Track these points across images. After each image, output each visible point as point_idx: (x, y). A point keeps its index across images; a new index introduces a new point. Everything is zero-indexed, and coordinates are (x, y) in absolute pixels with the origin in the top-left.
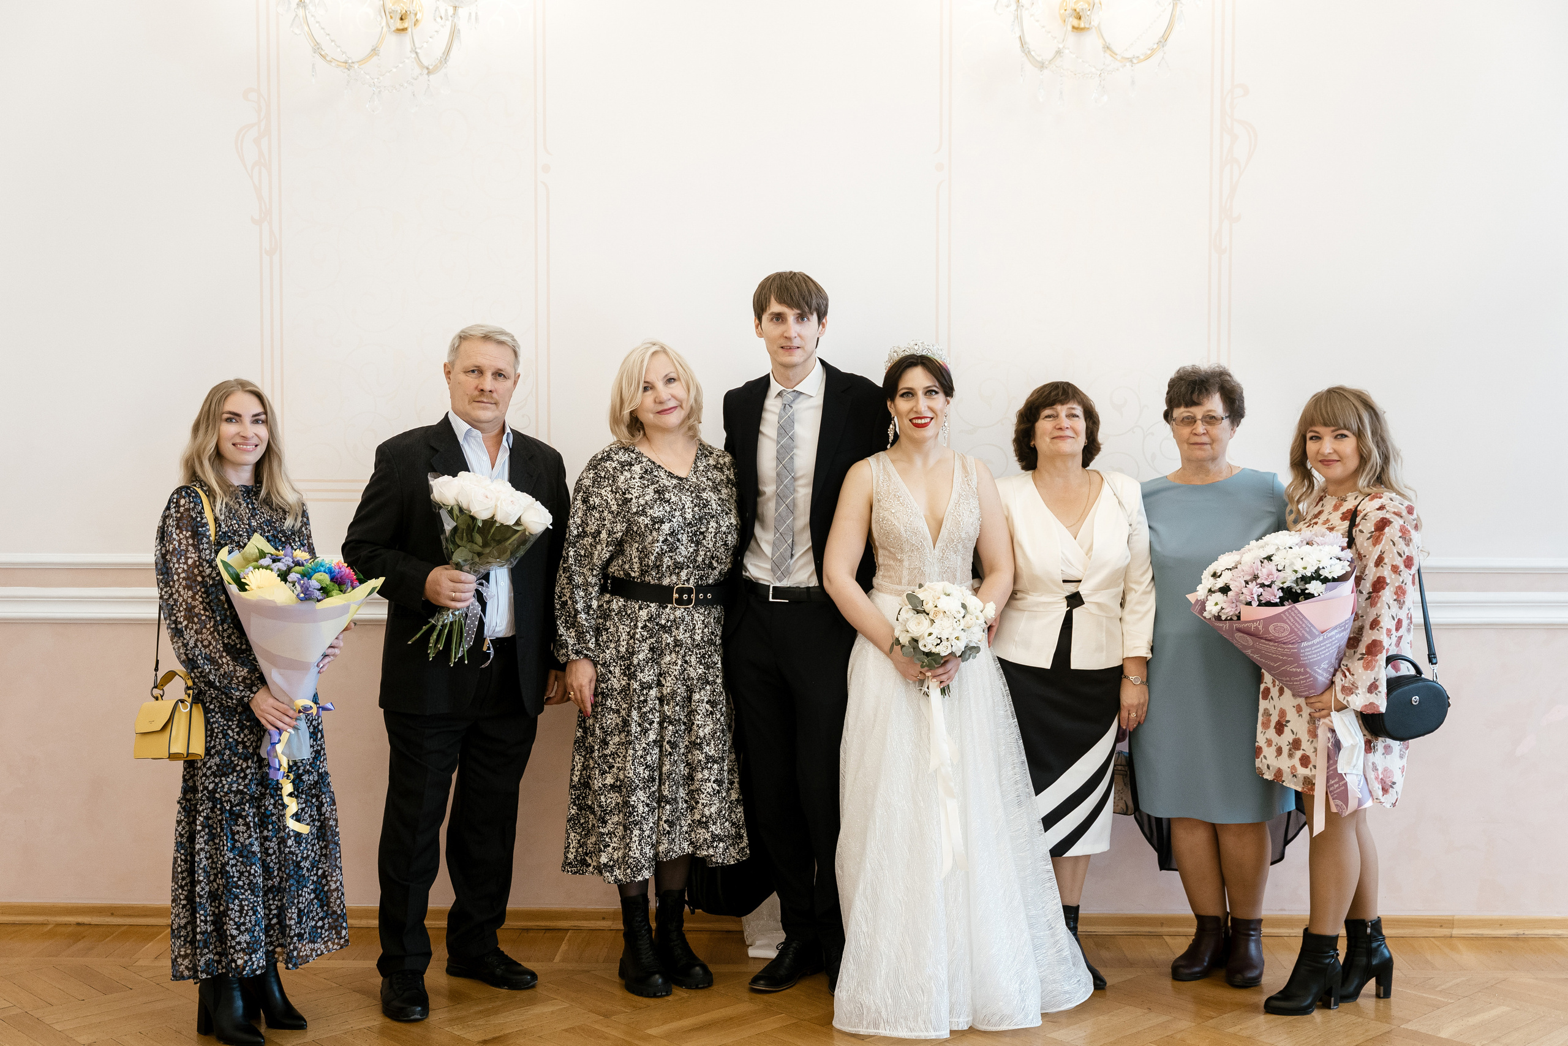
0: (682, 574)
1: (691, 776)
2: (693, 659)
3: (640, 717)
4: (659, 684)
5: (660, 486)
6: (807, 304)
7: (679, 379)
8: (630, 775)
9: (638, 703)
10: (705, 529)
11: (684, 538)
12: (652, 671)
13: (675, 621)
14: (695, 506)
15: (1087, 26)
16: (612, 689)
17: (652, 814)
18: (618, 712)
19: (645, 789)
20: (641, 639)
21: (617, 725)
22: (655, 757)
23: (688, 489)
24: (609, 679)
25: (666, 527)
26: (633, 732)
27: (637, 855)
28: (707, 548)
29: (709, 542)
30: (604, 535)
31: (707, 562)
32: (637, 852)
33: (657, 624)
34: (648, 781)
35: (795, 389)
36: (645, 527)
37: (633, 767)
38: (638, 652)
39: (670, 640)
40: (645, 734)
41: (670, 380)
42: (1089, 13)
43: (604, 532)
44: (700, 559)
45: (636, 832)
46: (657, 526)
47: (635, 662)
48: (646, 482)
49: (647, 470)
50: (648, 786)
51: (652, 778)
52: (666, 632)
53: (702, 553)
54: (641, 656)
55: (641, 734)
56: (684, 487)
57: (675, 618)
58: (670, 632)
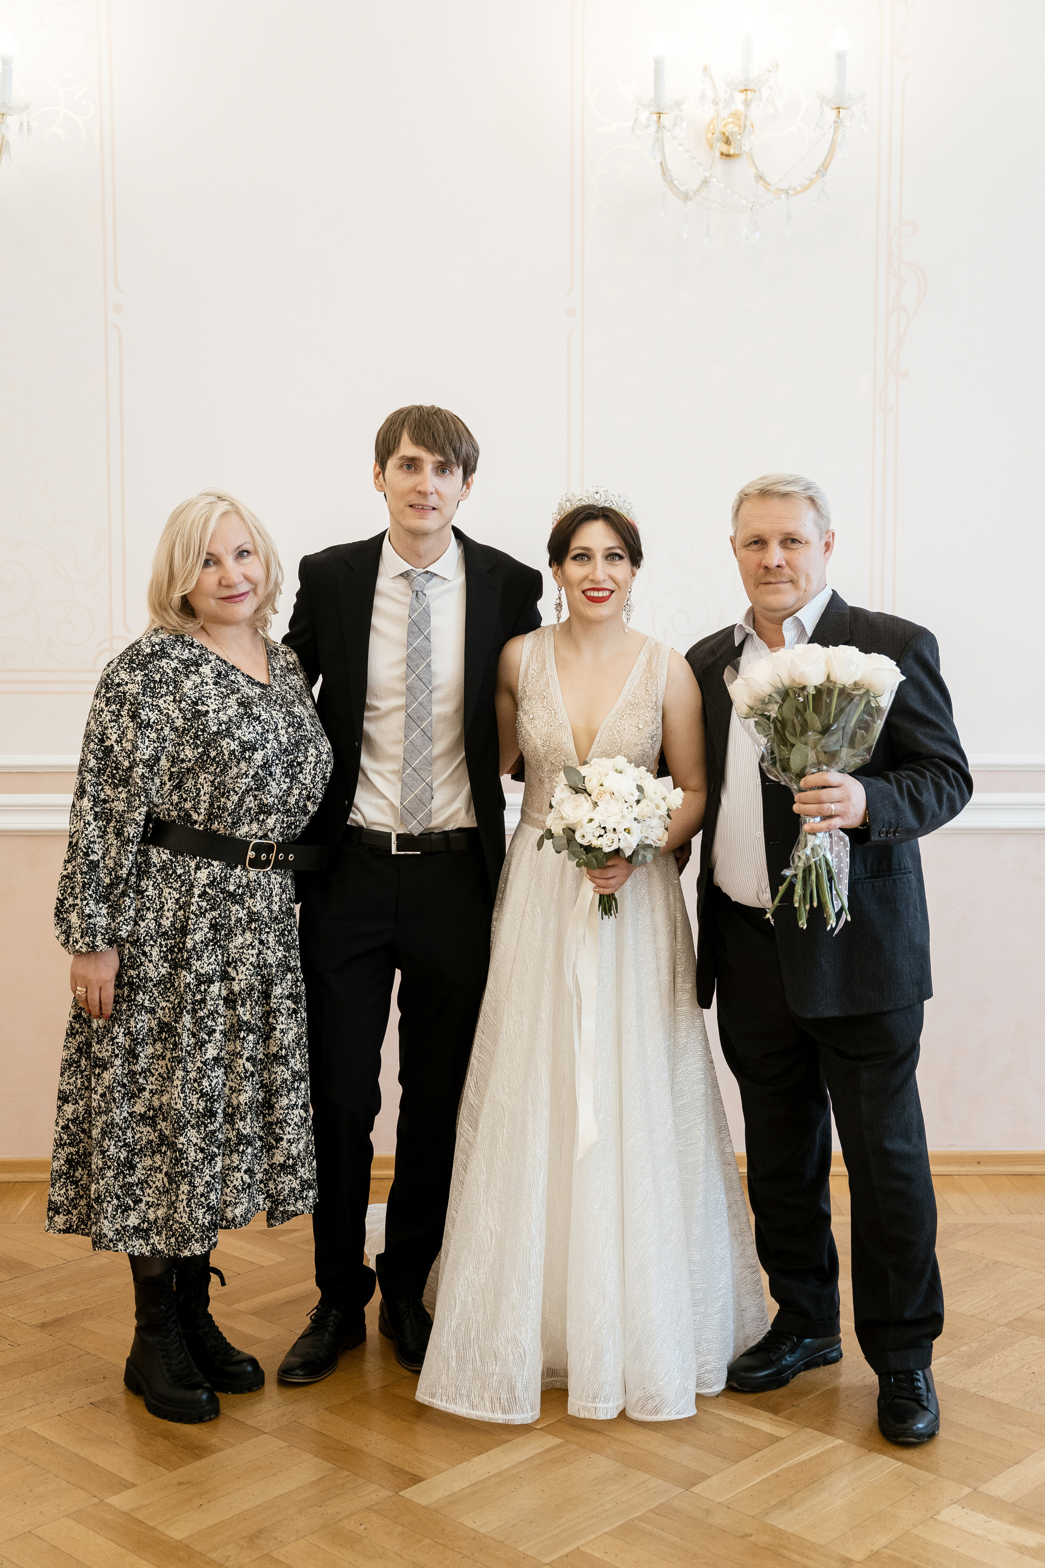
0: (269, 821)
1: (269, 1102)
2: (271, 939)
3: (195, 1023)
4: (225, 977)
5: (243, 696)
6: (454, 451)
7: (256, 552)
8: (178, 1106)
9: (193, 1003)
10: (302, 759)
11: (277, 770)
12: (214, 957)
13: (248, 886)
14: (289, 725)
15: (737, 152)
16: (145, 978)
17: (210, 1163)
18: (152, 1011)
19: (199, 1126)
20: (198, 912)
21: (151, 1029)
22: (215, 1081)
23: (275, 701)
24: (142, 964)
25: (258, 756)
26: (185, 1044)
27: (184, 1220)
28: (303, 784)
29: (306, 778)
30: (164, 762)
31: (301, 804)
32: (184, 1215)
33: (223, 891)
34: (204, 1116)
35: (427, 569)
36: (230, 754)
37: (182, 1096)
38: (194, 930)
39: (242, 914)
40: (200, 1049)
41: (242, 553)
42: (739, 137)
43: (163, 758)
44: (292, 800)
45: (185, 1188)
46: (247, 755)
47: (189, 944)
48: (224, 690)
49: (220, 673)
50: (203, 1123)
51: (210, 1111)
52: (237, 903)
53: (296, 792)
54: (198, 937)
55: (195, 1049)
56: (271, 699)
57: (249, 881)
58: (241, 902)
